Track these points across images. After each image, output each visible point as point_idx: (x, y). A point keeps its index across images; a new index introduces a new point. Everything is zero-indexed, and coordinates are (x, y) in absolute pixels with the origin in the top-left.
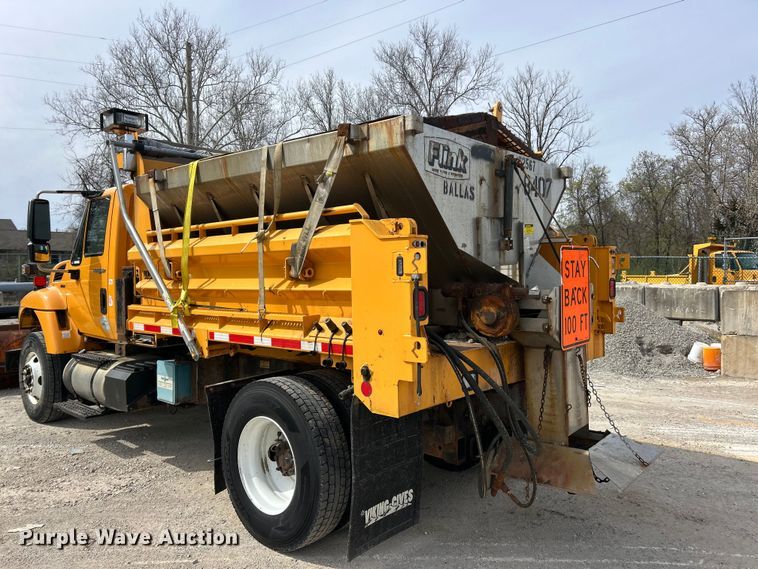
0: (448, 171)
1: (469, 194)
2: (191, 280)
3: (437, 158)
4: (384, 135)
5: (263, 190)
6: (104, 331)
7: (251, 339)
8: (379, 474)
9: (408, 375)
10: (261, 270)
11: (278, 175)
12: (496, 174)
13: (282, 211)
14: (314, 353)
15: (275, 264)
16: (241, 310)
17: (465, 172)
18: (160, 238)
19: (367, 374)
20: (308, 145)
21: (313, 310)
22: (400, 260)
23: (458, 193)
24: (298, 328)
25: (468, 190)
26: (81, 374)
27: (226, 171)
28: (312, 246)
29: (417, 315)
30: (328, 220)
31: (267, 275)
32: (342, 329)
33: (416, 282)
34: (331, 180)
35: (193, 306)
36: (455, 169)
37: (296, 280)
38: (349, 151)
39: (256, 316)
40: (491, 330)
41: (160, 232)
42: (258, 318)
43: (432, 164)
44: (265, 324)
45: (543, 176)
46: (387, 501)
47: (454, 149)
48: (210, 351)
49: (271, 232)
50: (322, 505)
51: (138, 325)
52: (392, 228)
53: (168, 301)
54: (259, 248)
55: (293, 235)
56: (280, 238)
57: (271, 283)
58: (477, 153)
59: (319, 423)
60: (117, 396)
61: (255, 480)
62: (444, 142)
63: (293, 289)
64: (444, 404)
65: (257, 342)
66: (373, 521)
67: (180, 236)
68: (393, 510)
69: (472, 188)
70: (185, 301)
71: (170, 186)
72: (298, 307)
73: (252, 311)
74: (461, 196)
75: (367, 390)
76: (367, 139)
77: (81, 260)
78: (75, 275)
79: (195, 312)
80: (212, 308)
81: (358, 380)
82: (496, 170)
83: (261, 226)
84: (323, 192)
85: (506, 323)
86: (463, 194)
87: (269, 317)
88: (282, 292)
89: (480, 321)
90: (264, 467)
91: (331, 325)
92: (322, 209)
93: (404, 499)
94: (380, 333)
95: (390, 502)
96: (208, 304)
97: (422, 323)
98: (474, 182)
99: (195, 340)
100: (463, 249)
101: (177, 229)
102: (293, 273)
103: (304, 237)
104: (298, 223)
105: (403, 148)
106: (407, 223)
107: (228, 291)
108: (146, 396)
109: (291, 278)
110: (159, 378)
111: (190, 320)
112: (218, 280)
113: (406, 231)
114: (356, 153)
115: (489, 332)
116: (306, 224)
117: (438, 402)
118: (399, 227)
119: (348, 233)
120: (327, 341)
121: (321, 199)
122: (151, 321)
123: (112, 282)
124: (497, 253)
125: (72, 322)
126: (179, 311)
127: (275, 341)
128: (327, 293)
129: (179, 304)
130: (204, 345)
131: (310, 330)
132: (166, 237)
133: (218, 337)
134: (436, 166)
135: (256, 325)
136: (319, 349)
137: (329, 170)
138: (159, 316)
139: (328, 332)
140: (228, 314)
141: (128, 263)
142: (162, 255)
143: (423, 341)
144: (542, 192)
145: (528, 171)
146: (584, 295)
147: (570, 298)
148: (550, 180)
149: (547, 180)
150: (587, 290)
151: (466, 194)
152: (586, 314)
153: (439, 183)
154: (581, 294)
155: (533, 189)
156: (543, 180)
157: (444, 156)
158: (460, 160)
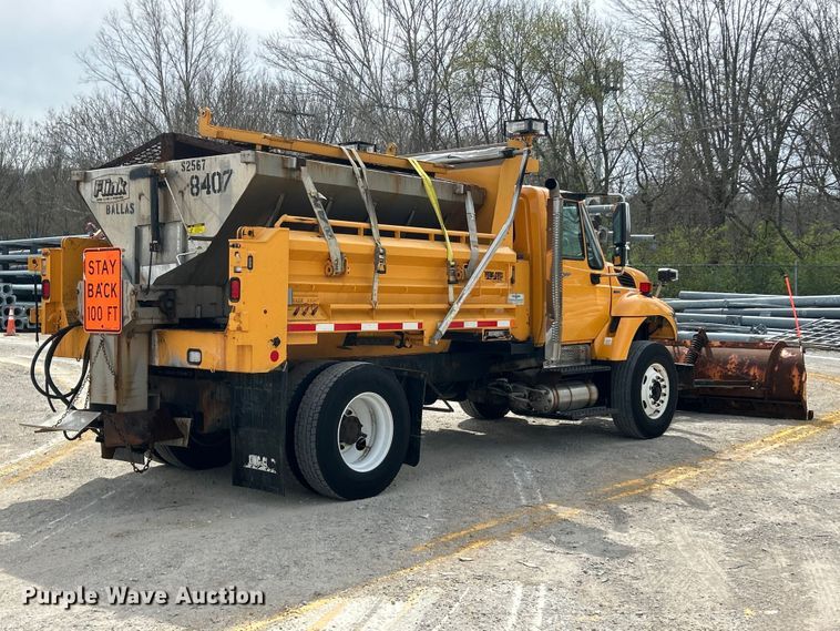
0: (110, 197)
1: (130, 210)
3: (101, 190)
17: (125, 193)
23: (119, 211)
25: (129, 207)
36: (116, 194)
43: (96, 196)
45: (218, 170)
47: (115, 179)
58: (134, 175)
69: (132, 205)
74: (122, 213)
82: (153, 184)
86: (124, 211)
98: (134, 199)
134: (100, 196)
144: (217, 188)
145: (196, 173)
146: (113, 290)
147: (95, 291)
148: (230, 172)
149: (225, 173)
150: (118, 285)
151: (127, 210)
152: (115, 308)
153: (102, 208)
154: (109, 289)
155: (203, 187)
156: (219, 174)
157: (106, 187)
158: (120, 186)
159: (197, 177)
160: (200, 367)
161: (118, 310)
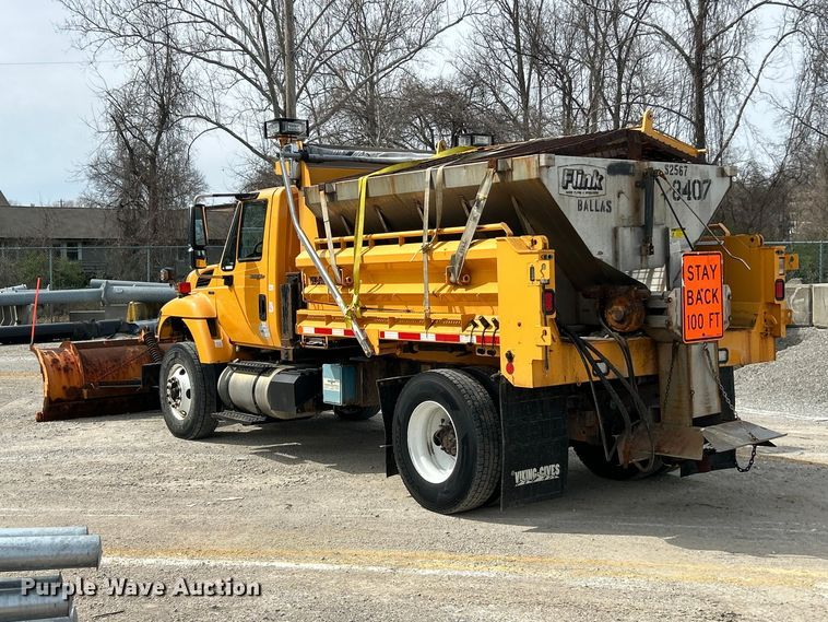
0: (582, 191)
1: (606, 208)
2: (362, 286)
3: (571, 181)
4: (524, 167)
5: (426, 207)
6: (263, 339)
7: (418, 336)
8: (527, 445)
9: (539, 356)
10: (426, 276)
11: (439, 196)
12: (636, 186)
13: (443, 225)
14: (470, 344)
15: (438, 272)
16: (409, 311)
17: (600, 189)
18: (330, 246)
19: (510, 357)
20: (464, 171)
21: (469, 310)
22: (532, 269)
23: (593, 208)
24: (458, 325)
25: (605, 204)
26: (239, 382)
27: (394, 188)
28: (468, 257)
29: (546, 311)
30: (481, 235)
31: (431, 280)
32: (492, 324)
33: (543, 286)
34: (483, 203)
35: (363, 309)
36: (589, 188)
37: (455, 285)
38: (497, 179)
39: (422, 316)
40: (620, 326)
41: (330, 240)
42: (423, 318)
43: (565, 188)
44: (429, 323)
45: (698, 178)
46: (535, 470)
47: (589, 171)
48: (381, 349)
49: (434, 243)
50: (479, 468)
51: (307, 328)
52: (529, 244)
53: (342, 305)
54: (424, 258)
55: (453, 246)
56: (441, 249)
57: (434, 287)
58: (612, 170)
59: (476, 403)
60: (285, 400)
61: (423, 459)
62: (578, 167)
63: (453, 292)
64: (575, 384)
65: (424, 338)
66: (522, 483)
67: (350, 244)
68: (540, 479)
69: (609, 203)
70: (356, 305)
71: (339, 199)
72: (457, 308)
73: (418, 313)
74: (597, 210)
75: (510, 369)
76: (511, 170)
77: (234, 266)
78: (229, 281)
79: (366, 314)
80: (380, 310)
81: (504, 362)
82: (636, 182)
83: (425, 239)
84: (476, 212)
85: (631, 319)
86: (599, 208)
87: (433, 317)
88: (443, 295)
89: (612, 318)
90: (430, 451)
91: (483, 321)
92: (476, 225)
93: (550, 471)
94: (519, 325)
95: (538, 470)
96: (376, 307)
97: (548, 317)
98: (611, 196)
99: (367, 340)
100: (599, 257)
101: (347, 238)
102: (452, 279)
103: (462, 249)
104: (457, 237)
105: (539, 180)
106: (540, 239)
107: (396, 295)
108: (311, 400)
109: (451, 283)
110: (325, 381)
111: (362, 322)
112: (385, 285)
113: (539, 246)
114: (502, 180)
115: (619, 327)
116: (463, 238)
117: (569, 381)
118: (534, 242)
119: (495, 247)
120: (481, 334)
121: (475, 218)
122: (322, 325)
123: (272, 287)
124: (639, 258)
125: (222, 331)
126: (352, 314)
127: (438, 336)
128: (481, 295)
129: (352, 306)
130: (376, 343)
131: (468, 326)
132: (336, 245)
133: (388, 336)
134: (570, 189)
135: (421, 324)
136: (475, 341)
137: (482, 195)
138: (329, 319)
139: (481, 327)
140: (397, 315)
141: (295, 269)
142: (332, 262)
143: (548, 329)
144: (697, 195)
145: (678, 177)
146: (714, 295)
147: (695, 298)
148: (708, 182)
149: (705, 182)
150: (719, 291)
151: (603, 208)
152: (717, 314)
153: (574, 202)
154: (710, 295)
155: (685, 193)
156: (699, 182)
157: (578, 179)
158: (595, 180)
159: (679, 182)
160: (727, 365)
161: (720, 315)
